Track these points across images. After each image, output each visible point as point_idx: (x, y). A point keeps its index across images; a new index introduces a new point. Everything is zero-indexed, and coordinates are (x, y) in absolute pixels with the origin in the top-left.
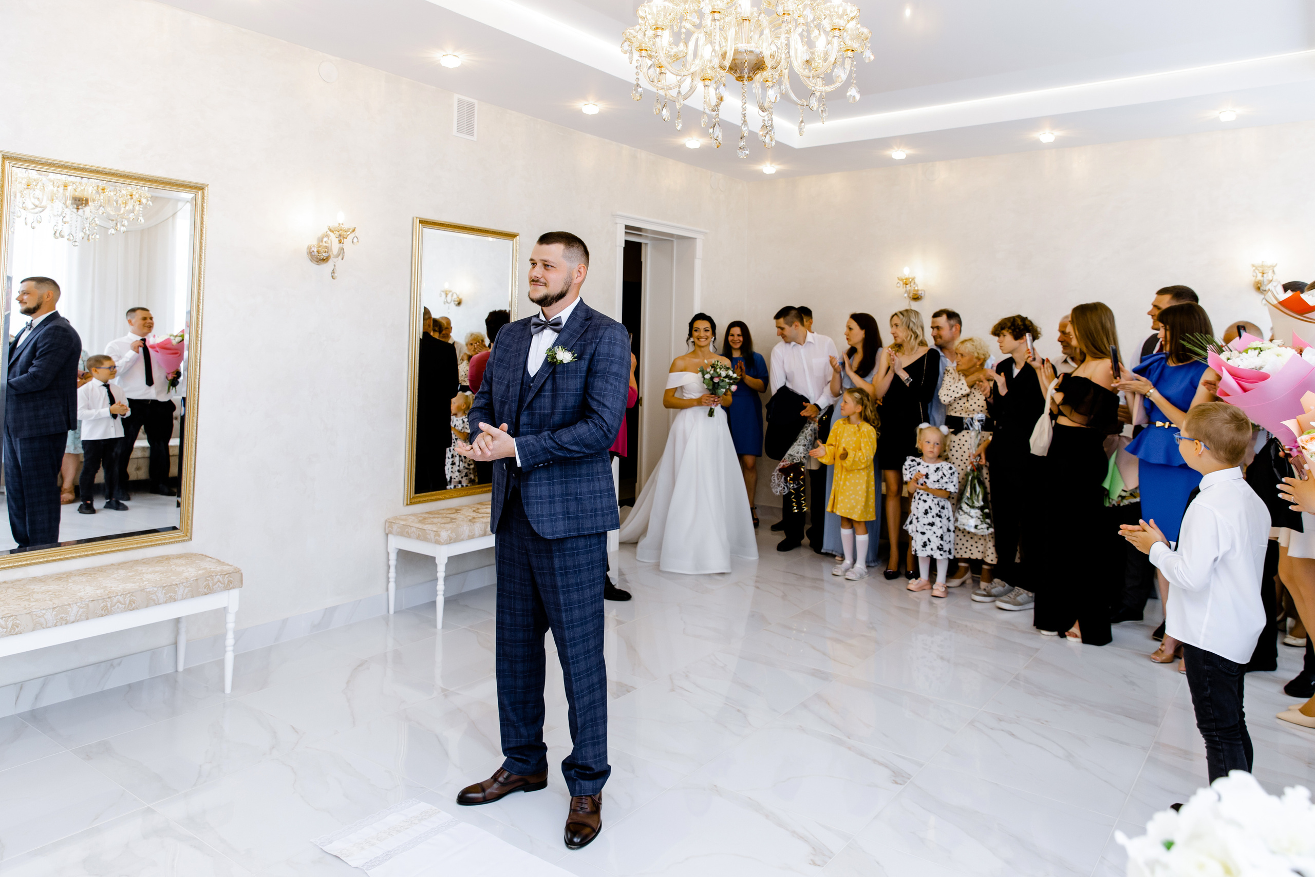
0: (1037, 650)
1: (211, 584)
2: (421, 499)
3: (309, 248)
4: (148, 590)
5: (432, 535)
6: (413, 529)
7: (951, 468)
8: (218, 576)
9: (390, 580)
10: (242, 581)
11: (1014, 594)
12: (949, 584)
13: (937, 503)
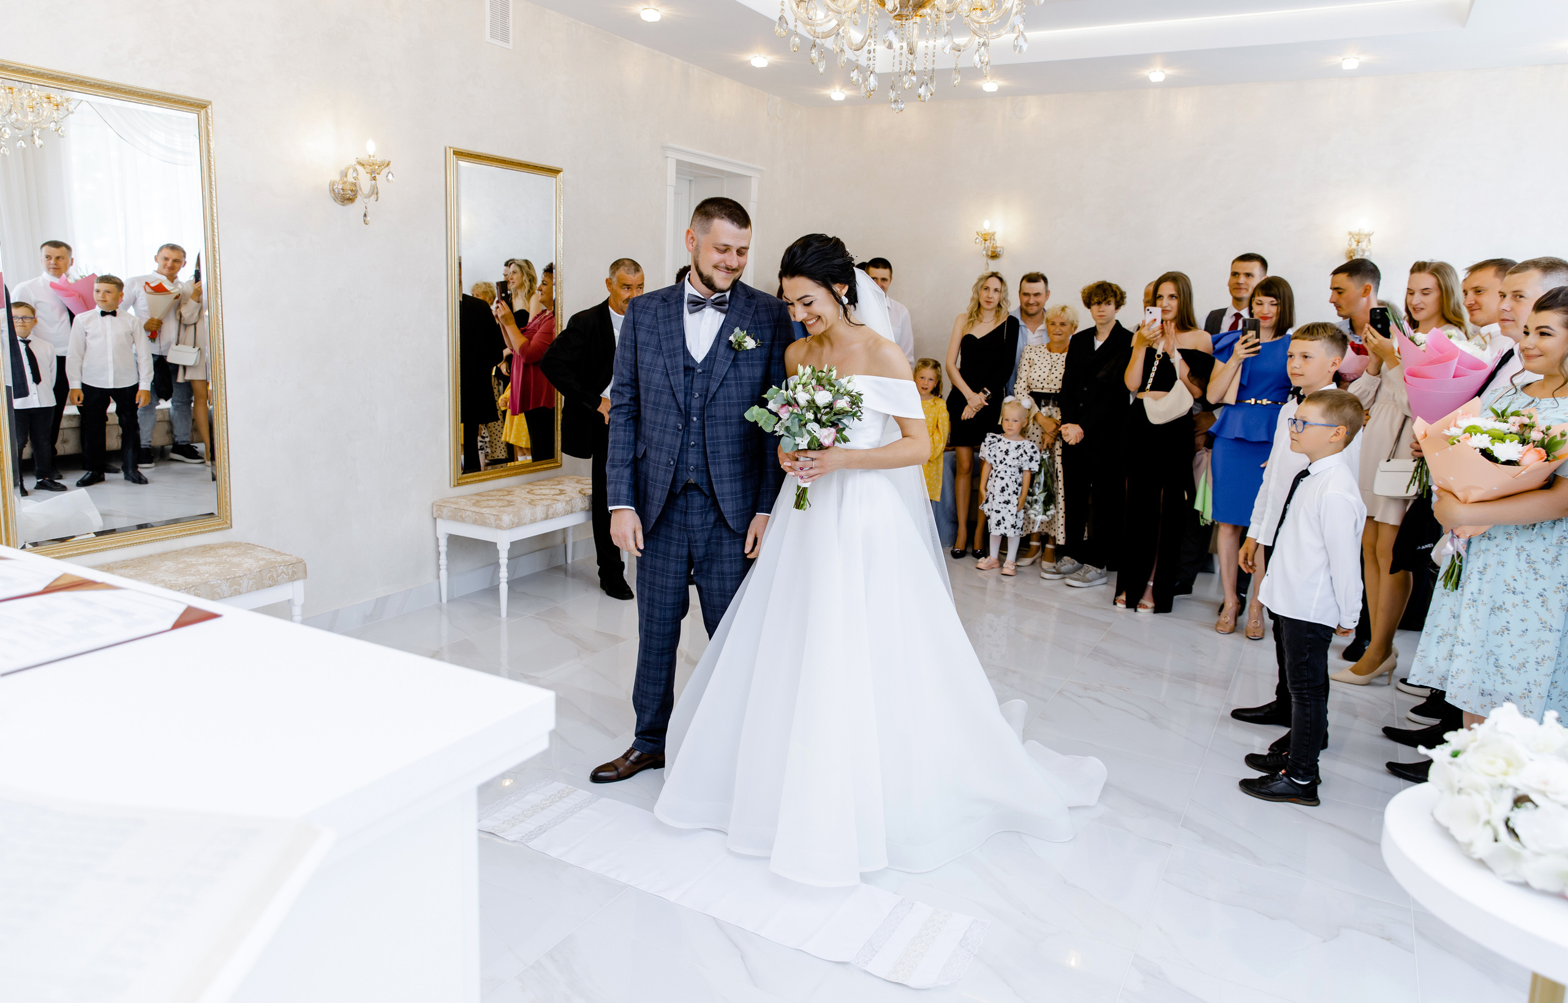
0: (1110, 624)
1: (275, 576)
2: (469, 480)
3: (332, 184)
4: (212, 583)
5: (492, 519)
6: (468, 513)
7: (1033, 447)
8: (282, 567)
9: (441, 567)
10: (306, 572)
11: (1083, 571)
12: (1018, 564)
13: (1014, 480)
